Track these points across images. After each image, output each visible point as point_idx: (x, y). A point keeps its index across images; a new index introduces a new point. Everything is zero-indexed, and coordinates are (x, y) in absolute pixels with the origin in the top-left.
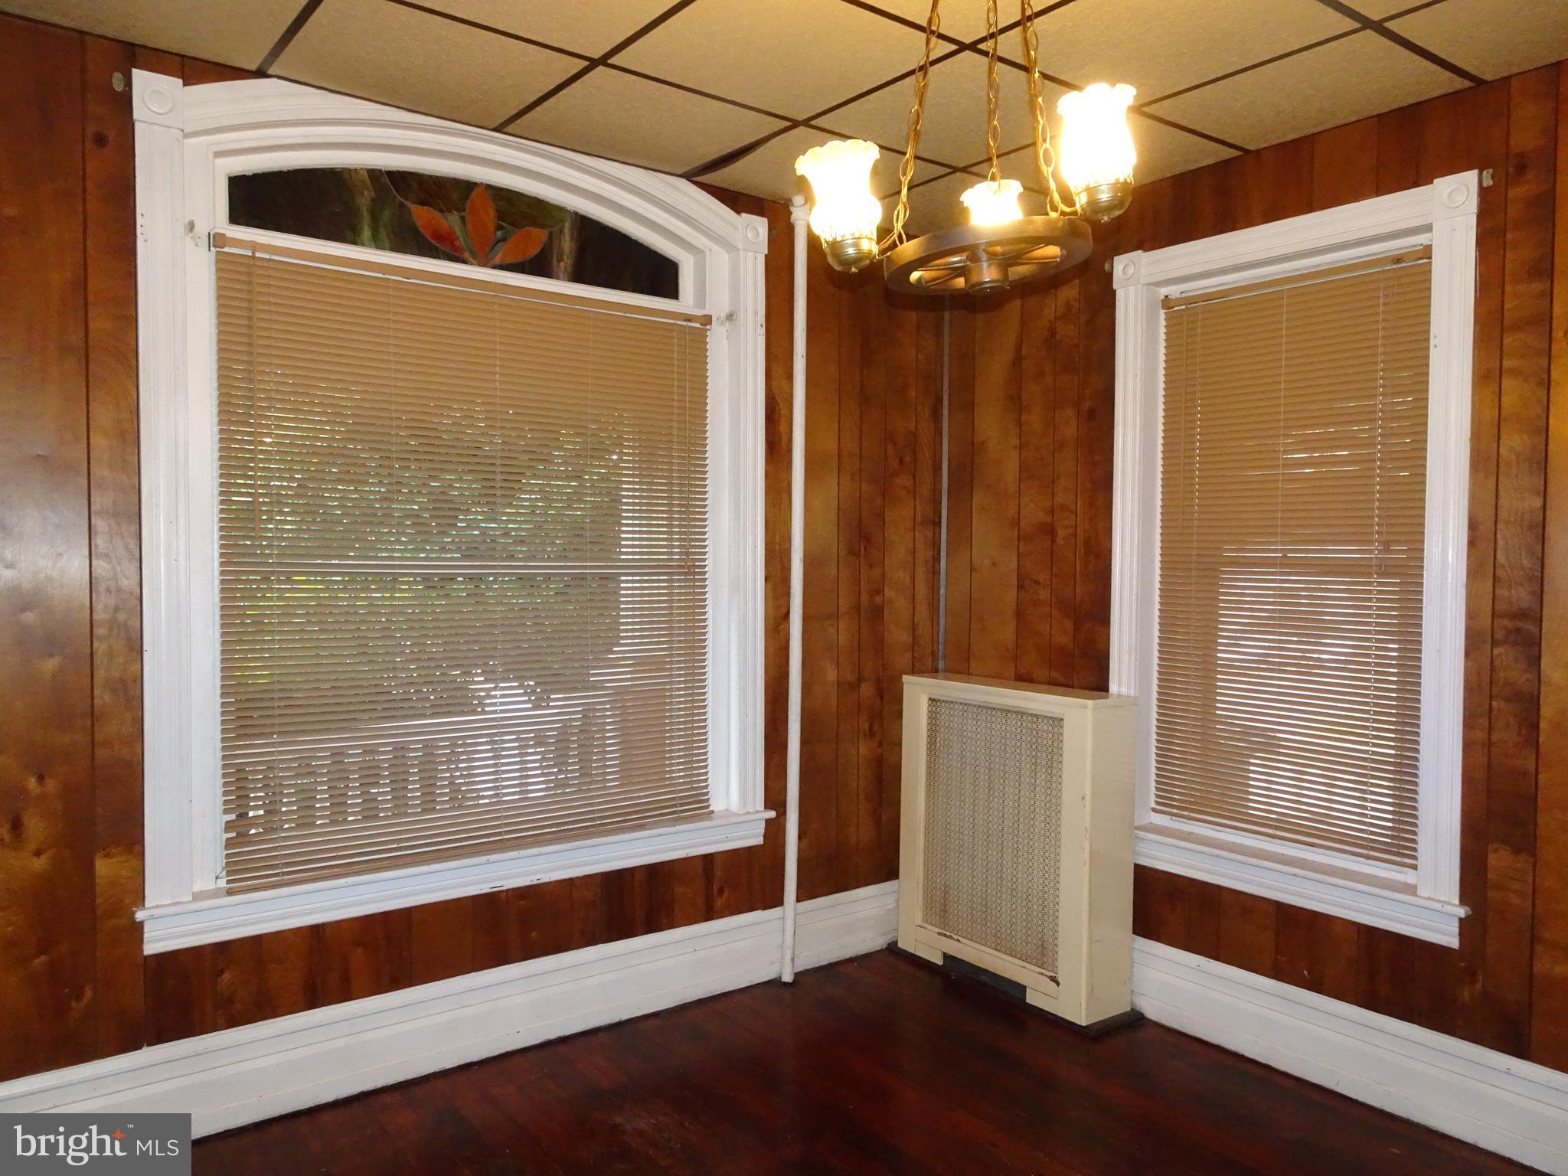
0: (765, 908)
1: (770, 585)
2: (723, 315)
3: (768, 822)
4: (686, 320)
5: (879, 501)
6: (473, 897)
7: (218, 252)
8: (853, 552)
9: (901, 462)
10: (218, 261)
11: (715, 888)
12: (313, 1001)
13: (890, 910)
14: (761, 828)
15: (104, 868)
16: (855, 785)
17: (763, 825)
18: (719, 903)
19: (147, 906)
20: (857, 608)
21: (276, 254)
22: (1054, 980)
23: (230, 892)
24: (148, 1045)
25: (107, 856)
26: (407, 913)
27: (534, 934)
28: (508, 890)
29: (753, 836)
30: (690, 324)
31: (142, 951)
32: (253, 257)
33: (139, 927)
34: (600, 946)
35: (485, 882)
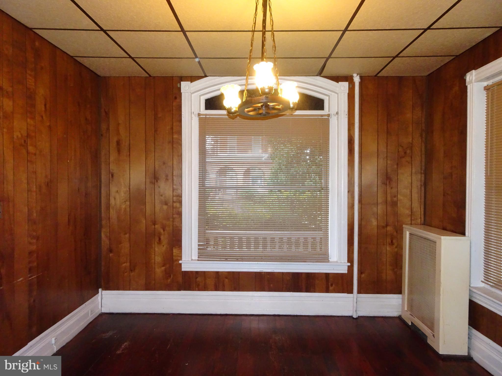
0: (348, 293)
1: (350, 194)
2: (335, 113)
3: (348, 266)
4: (321, 116)
5: (395, 166)
6: (255, 272)
7: (199, 117)
8: (385, 184)
9: (405, 153)
10: (199, 119)
11: (330, 284)
12: (216, 289)
13: (400, 304)
14: (346, 268)
15: (175, 251)
16: (385, 260)
17: (347, 267)
18: (331, 288)
19: (182, 260)
20: (386, 202)
21: (211, 116)
22: (434, 336)
23: (198, 260)
24: (183, 290)
25: (175, 248)
26: (239, 273)
27: (272, 285)
28: (264, 272)
29: (343, 269)
30: (322, 117)
31: (181, 270)
32: (206, 117)
33: (181, 265)
34: (291, 293)
35: (259, 269)
